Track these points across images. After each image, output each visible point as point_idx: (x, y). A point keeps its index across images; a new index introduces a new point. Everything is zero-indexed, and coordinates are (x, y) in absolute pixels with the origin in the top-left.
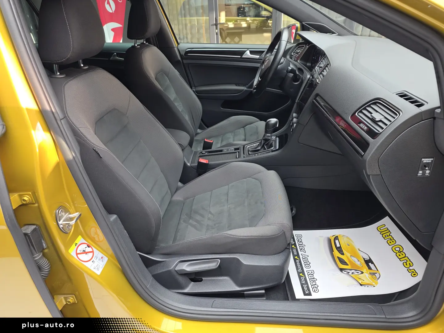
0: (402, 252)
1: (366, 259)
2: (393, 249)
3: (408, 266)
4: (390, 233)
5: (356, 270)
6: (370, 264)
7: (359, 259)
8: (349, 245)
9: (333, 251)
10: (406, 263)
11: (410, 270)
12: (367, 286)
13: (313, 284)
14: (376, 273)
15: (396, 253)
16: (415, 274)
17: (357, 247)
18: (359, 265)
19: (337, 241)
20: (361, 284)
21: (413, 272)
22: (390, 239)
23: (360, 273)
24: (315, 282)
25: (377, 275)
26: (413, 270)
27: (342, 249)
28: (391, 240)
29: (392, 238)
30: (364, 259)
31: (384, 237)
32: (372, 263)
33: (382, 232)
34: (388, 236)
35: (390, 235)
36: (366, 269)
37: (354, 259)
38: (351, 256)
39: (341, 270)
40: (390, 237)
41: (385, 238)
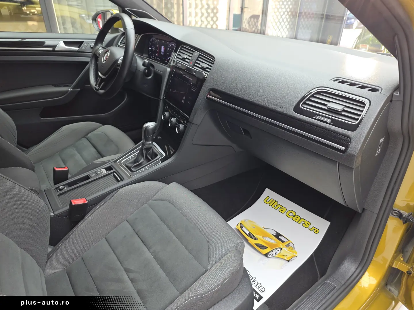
0: (296, 215)
1: (275, 235)
2: (287, 215)
3: (308, 226)
4: (276, 202)
5: (276, 249)
6: (280, 237)
7: (271, 238)
8: (255, 228)
9: (248, 240)
10: (304, 223)
11: (311, 228)
12: (292, 259)
13: (256, 284)
14: (289, 243)
15: (292, 218)
16: (316, 231)
17: (261, 226)
18: (274, 243)
19: (243, 228)
20: (288, 260)
21: (315, 229)
22: (279, 208)
23: (280, 250)
24: (255, 281)
25: (291, 244)
26: (313, 228)
27: (252, 234)
28: (281, 208)
29: (281, 207)
30: (273, 234)
31: (274, 207)
32: (281, 235)
33: (269, 204)
34: (277, 206)
35: (278, 204)
36: (281, 244)
37: (267, 239)
38: (263, 237)
39: (266, 255)
40: (279, 206)
41: (276, 208)
